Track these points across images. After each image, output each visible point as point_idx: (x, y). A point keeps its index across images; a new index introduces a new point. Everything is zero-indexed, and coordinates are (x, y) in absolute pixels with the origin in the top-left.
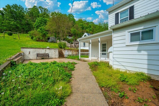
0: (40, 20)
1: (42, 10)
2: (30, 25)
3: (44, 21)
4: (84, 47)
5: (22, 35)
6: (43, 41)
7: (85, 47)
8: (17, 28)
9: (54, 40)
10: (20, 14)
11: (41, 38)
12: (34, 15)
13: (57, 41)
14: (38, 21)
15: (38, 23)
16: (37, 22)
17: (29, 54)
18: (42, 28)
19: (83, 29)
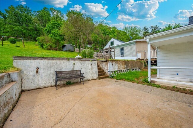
0: (52, 24)
1: (54, 13)
2: (39, 31)
3: (56, 25)
4: (122, 56)
5: (30, 43)
6: (56, 50)
7: (124, 56)
8: (23, 34)
9: (71, 49)
10: (26, 17)
11: (54, 46)
12: (44, 18)
13: (75, 49)
14: (50, 25)
15: (50, 28)
16: (48, 26)
17: (37, 72)
18: (55, 33)
19: (105, 35)
